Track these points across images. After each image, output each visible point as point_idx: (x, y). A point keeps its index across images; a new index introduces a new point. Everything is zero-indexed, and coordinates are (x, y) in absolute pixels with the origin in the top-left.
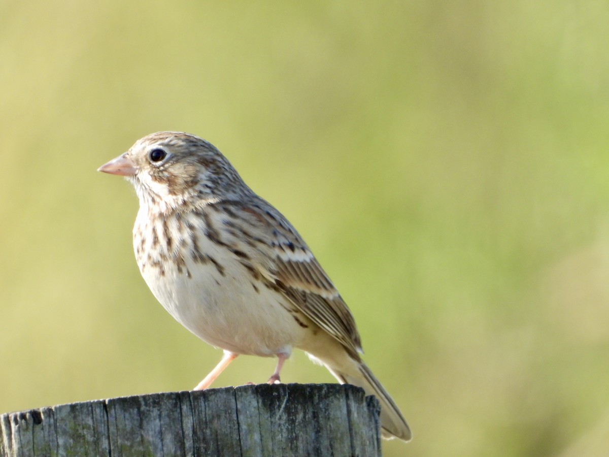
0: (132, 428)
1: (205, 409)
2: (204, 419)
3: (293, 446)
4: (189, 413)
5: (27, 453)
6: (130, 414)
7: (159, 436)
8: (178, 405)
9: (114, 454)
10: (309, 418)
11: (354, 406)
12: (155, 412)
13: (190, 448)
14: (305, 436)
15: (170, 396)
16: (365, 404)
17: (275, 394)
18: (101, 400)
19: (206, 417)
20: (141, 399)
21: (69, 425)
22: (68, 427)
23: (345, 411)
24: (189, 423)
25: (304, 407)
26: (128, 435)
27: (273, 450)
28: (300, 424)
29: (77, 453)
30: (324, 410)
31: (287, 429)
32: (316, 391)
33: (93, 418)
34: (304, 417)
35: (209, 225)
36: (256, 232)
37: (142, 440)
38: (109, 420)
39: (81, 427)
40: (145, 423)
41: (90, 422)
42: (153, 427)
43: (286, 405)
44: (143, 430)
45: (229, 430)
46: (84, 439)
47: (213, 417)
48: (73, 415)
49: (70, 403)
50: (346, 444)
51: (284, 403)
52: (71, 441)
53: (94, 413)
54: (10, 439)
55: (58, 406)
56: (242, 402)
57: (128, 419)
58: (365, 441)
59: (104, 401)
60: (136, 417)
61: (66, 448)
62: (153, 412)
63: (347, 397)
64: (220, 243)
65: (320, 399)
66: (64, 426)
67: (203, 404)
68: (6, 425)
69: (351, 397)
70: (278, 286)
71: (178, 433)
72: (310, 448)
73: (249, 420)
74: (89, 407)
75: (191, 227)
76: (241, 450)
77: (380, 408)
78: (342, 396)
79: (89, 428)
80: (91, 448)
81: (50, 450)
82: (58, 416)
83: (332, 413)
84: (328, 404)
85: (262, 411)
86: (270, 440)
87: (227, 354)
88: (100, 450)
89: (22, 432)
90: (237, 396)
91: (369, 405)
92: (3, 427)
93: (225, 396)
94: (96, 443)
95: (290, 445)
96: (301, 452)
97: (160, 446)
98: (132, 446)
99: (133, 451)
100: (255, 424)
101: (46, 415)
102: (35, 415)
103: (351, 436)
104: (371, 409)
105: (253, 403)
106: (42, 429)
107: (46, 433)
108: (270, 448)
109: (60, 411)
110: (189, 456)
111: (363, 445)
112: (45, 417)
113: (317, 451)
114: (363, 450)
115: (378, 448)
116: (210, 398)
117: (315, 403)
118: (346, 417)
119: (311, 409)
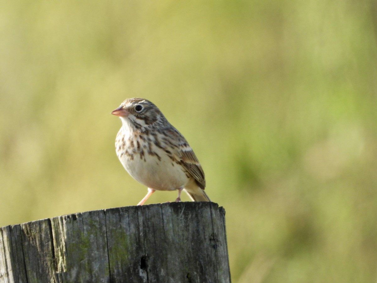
0: (116, 222)
1: (148, 213)
2: (148, 218)
3: (187, 229)
4: (141, 215)
5: (70, 233)
6: (115, 215)
7: (128, 225)
8: (137, 212)
9: (108, 233)
10: (194, 217)
11: (213, 211)
12: (126, 215)
13: (142, 230)
14: (192, 225)
15: (133, 208)
16: (218, 210)
17: (179, 206)
19: (148, 217)
20: (120, 209)
21: (89, 220)
23: (210, 214)
24: (141, 219)
25: (192, 212)
26: (115, 225)
28: (190, 219)
29: (92, 233)
30: (200, 213)
31: (184, 222)
32: (197, 205)
33: (99, 217)
34: (192, 216)
36: (174, 142)
37: (121, 227)
38: (106, 218)
39: (94, 221)
40: (122, 219)
41: (98, 219)
42: (125, 221)
44: (121, 222)
45: (159, 222)
46: (95, 227)
47: (152, 217)
48: (90, 216)
50: (210, 228)
51: (183, 210)
52: (90, 227)
53: (100, 215)
54: (63, 227)
55: (84, 212)
56: (164, 210)
57: (114, 218)
59: (104, 210)
60: (118, 217)
61: (87, 231)
63: (211, 208)
64: (160, 147)
65: (199, 208)
66: (86, 221)
67: (147, 211)
69: (212, 207)
70: (181, 163)
71: (136, 224)
72: (195, 230)
73: (168, 218)
74: (97, 213)
75: (149, 140)
76: (164, 231)
77: (225, 212)
78: (208, 207)
79: (97, 222)
80: (98, 231)
81: (80, 231)
82: (84, 217)
83: (204, 215)
84: (202, 211)
85: (173, 214)
86: (177, 226)
88: (102, 231)
89: (68, 224)
90: (162, 207)
91: (220, 211)
92: (60, 222)
93: (157, 207)
94: (101, 228)
95: (185, 228)
96: (190, 232)
97: (128, 229)
98: (116, 229)
100: (170, 220)
102: (74, 216)
103: (212, 224)
104: (221, 213)
105: (169, 210)
106: (77, 222)
107: (79, 224)
108: (177, 230)
109: (85, 215)
110: (141, 234)
111: (218, 228)
112: (78, 217)
113: (198, 231)
114: (218, 231)
115: (224, 230)
116: (150, 208)
117: (196, 210)
118: (210, 216)
119: (195, 213)
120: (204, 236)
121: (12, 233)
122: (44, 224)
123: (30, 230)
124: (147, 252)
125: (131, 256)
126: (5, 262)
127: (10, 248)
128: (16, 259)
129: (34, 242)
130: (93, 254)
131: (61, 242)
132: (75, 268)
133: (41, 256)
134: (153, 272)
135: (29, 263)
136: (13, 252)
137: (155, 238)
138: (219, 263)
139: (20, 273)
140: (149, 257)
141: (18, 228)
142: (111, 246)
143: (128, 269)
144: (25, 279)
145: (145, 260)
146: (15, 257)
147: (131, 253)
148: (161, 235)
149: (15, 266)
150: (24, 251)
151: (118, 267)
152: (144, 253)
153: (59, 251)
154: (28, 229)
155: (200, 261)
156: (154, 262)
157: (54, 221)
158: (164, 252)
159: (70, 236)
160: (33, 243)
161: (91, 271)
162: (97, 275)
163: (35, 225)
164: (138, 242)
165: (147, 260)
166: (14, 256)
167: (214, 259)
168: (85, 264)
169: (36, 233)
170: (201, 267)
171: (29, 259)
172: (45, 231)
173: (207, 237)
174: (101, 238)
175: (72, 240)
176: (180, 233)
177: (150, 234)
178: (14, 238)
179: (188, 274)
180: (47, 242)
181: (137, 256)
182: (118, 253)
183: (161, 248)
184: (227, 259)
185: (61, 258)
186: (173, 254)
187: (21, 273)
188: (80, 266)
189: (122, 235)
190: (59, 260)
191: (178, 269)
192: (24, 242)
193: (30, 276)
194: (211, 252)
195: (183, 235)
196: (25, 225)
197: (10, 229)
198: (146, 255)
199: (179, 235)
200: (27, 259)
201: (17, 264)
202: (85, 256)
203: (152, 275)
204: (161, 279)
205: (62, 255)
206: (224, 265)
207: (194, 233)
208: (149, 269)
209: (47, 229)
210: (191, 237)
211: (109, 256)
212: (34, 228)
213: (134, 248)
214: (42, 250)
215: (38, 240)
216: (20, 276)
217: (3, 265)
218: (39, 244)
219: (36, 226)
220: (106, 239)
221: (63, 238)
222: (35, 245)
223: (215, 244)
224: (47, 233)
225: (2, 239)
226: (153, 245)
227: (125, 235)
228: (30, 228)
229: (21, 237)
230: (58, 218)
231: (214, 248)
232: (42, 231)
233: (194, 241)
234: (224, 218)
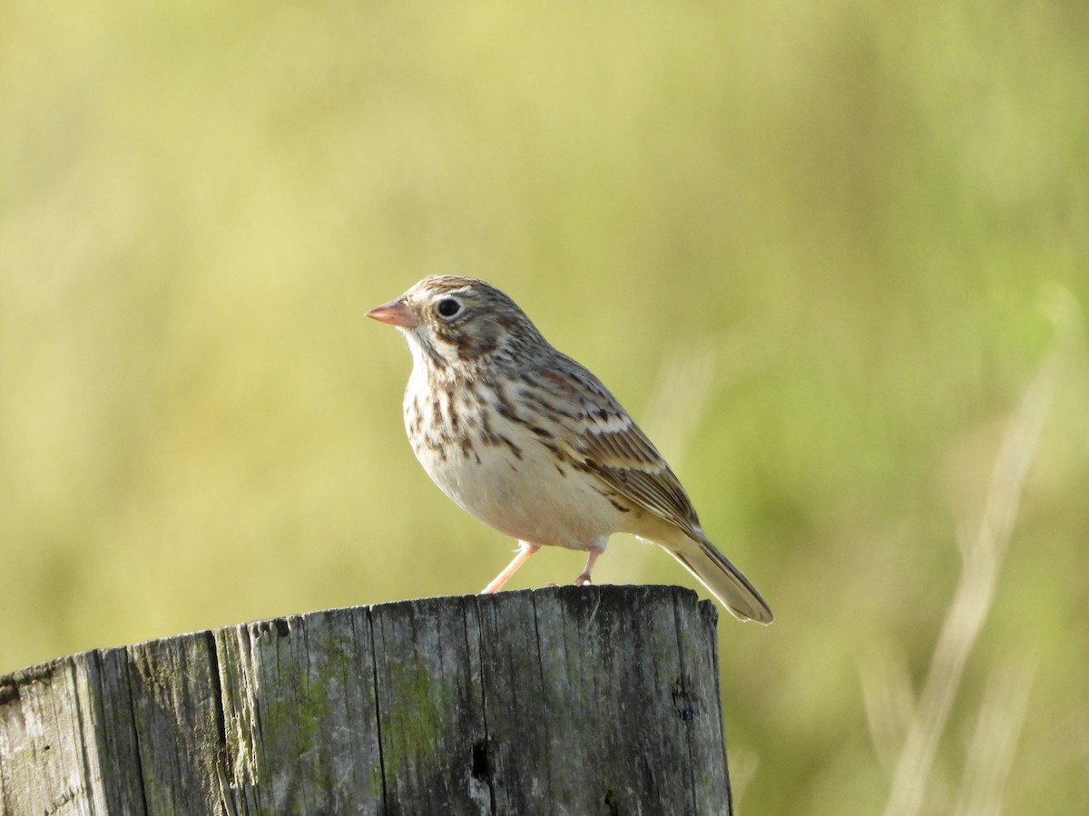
0: (403, 641)
1: (496, 617)
2: (494, 630)
3: (607, 664)
4: (476, 622)
5: (270, 674)
6: (400, 623)
7: (438, 651)
8: (462, 613)
9: (380, 674)
10: (626, 629)
11: (683, 612)
12: (432, 621)
13: (476, 666)
14: (622, 652)
15: (451, 601)
16: (697, 610)
17: (584, 598)
18: (364, 606)
19: (496, 628)
20: (414, 605)
21: (323, 638)
22: (322, 640)
23: (672, 619)
24: (474, 635)
25: (621, 614)
26: (398, 650)
27: (581, 669)
28: (615, 635)
29: (333, 673)
30: (646, 618)
31: (600, 642)
32: (636, 595)
33: (353, 629)
34: (621, 627)
35: (502, 398)
36: (559, 403)
37: (416, 657)
38: (374, 631)
39: (338, 640)
40: (419, 634)
41: (350, 634)
42: (429, 640)
43: (598, 612)
44: (417, 643)
45: (525, 644)
46: (342, 655)
47: (506, 628)
48: (327, 625)
49: (324, 610)
50: (673, 662)
51: (596, 610)
52: (326, 657)
53: (355, 622)
54: (249, 655)
55: (309, 613)
56: (542, 609)
57: (398, 631)
58: (697, 657)
59: (368, 607)
60: (408, 628)
61: (319, 667)
62: (429, 620)
63: (675, 602)
64: (516, 419)
65: (642, 604)
66: (316, 639)
67: (492, 611)
68: (244, 638)
69: (680, 602)
70: (589, 467)
71: (461, 648)
72: (629, 666)
73: (552, 632)
74: (349, 614)
75: (482, 401)
76: (541, 669)
77: (717, 617)
78: (669, 601)
79: (348, 641)
80: (351, 668)
81: (299, 669)
82: (310, 627)
83: (656, 623)
84: (651, 611)
85: (567, 620)
86: (578, 656)
87: (524, 546)
88: (363, 669)
89: (264, 647)
90: (536, 601)
91: (702, 612)
92: (240, 641)
93: (520, 601)
94: (358, 660)
95: (603, 662)
96: (617, 671)
97: (438, 664)
98: (403, 664)
99: (404, 670)
100: (559, 637)
101: (294, 625)
102: (281, 625)
103: (680, 651)
104: (706, 617)
105: (556, 609)
107: (294, 648)
108: (578, 666)
109: (312, 620)
110: (475, 677)
111: (696, 662)
112: (292, 627)
113: (638, 670)
114: (696, 669)
115: (715, 667)
116: (502, 604)
117: (635, 610)
118: (674, 627)
119: (630, 618)
120: (657, 682)
121: (102, 671)
122: (195, 647)
123: (155, 666)
124: (491, 730)
125: (445, 741)
126: (81, 756)
127: (98, 716)
128: (115, 746)
129: (166, 697)
130: (335, 735)
131: (245, 700)
132: (283, 774)
133: (184, 741)
134: (509, 788)
135: (152, 757)
136: (104, 727)
137: (513, 690)
138: (698, 762)
139: (123, 788)
140: (496, 743)
141: (120, 659)
142: (386, 712)
143: (438, 779)
144: (140, 805)
145: (485, 753)
146: (111, 740)
147: (446, 732)
148: (531, 680)
149: (112, 766)
150: (137, 725)
151: (408, 772)
152: (484, 734)
153: (238, 723)
155: (643, 758)
156: (512, 759)
157: (224, 639)
158: (541, 730)
159: (269, 681)
160: (163, 700)
161: (328, 783)
162: (346, 794)
163: (168, 650)
164: (466, 701)
165: (493, 754)
166: (109, 738)
167: (683, 750)
168: (313, 763)
169: (173, 671)
170: (648, 773)
171: (152, 748)
172: (196, 669)
173: (664, 687)
174: (359, 690)
175: (274, 692)
176: (588, 677)
177: (501, 678)
178: (108, 688)
179: (610, 793)
180: (204, 699)
181: (462, 740)
182: (407, 733)
183: (532, 719)
184: (721, 750)
185: (242, 744)
186: (566, 734)
187: (129, 788)
188: (299, 770)
189: (420, 680)
190: (238, 751)
191: (581, 779)
192: (136, 700)
193: (153, 797)
194: (677, 730)
195: (596, 681)
196: (141, 649)
197: (95, 659)
198: (489, 738)
199: (582, 680)
200: (145, 748)
201: (117, 760)
202: (314, 738)
203: (505, 795)
204: (531, 806)
205: (246, 735)
206: (714, 768)
207: (627, 674)
208: (497, 780)
209: (203, 660)
210: (617, 687)
211: (383, 741)
212: (166, 659)
213: (455, 719)
214: (190, 722)
215: (178, 692)
216: (124, 797)
217: (75, 764)
218: (180, 705)
219: (170, 651)
220: (373, 689)
221: (249, 686)
222: (169, 708)
223: (688, 707)
224: (202, 672)
225: (75, 690)
226: (509, 708)
227: (428, 679)
228: (155, 657)
229: (129, 684)
230: (235, 629)
231: (685, 718)
232: (188, 667)
233: (626, 697)
234: (713, 634)
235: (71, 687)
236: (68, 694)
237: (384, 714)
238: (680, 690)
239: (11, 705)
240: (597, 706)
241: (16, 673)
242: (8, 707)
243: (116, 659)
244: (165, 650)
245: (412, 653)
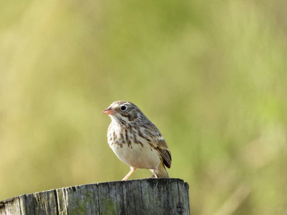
0: (106, 193)
1: (131, 187)
2: (130, 190)
3: (160, 199)
4: (125, 188)
5: (71, 201)
6: (105, 188)
7: (115, 195)
8: (122, 185)
9: (100, 201)
11: (180, 186)
12: (114, 187)
13: (125, 199)
14: (164, 196)
15: (119, 182)
16: (184, 185)
17: (154, 182)
18: (96, 183)
20: (109, 183)
21: (85, 191)
23: (177, 187)
24: (125, 191)
25: (164, 186)
26: (105, 195)
27: (153, 200)
28: (162, 191)
29: (88, 201)
30: (170, 187)
31: (158, 193)
32: (167, 181)
33: (93, 189)
34: (164, 189)
35: (139, 131)
36: (152, 133)
37: (109, 197)
38: (99, 190)
39: (89, 192)
40: (110, 191)
41: (92, 190)
42: (113, 192)
43: (157, 185)
44: (110, 193)
45: (138, 194)
46: (90, 196)
47: (133, 189)
48: (86, 188)
49: (85, 184)
50: (177, 199)
52: (86, 197)
54: (65, 196)
55: (81, 185)
56: (143, 184)
57: (105, 190)
58: (184, 197)
60: (107, 189)
61: (84, 199)
62: (113, 187)
63: (178, 183)
64: (143, 137)
65: (169, 183)
66: (83, 192)
67: (130, 185)
68: (64, 192)
70: (157, 148)
71: (121, 195)
72: (165, 200)
73: (145, 190)
74: (92, 186)
75: (135, 132)
76: (142, 200)
77: (189, 187)
78: (176, 183)
79: (92, 193)
80: (92, 199)
81: (79, 200)
82: (81, 189)
83: (173, 188)
84: (171, 185)
85: (149, 187)
86: (152, 197)
88: (95, 200)
89: (69, 194)
90: (141, 182)
91: (185, 185)
92: (63, 192)
93: (137, 182)
94: (94, 197)
96: (162, 201)
97: (115, 199)
98: (106, 199)
99: (106, 200)
100: (147, 192)
102: (74, 188)
103: (179, 196)
104: (186, 187)
105: (147, 185)
107: (77, 194)
108: (152, 200)
109: (82, 187)
110: (125, 202)
111: (183, 199)
112: (77, 189)
113: (168, 201)
114: (183, 201)
115: (188, 200)
116: (132, 183)
117: (167, 185)
118: (178, 189)
119: (166, 187)
120: (173, 204)
121: (27, 200)
122: (51, 194)
123: (41, 199)
127: (25, 212)
129: (43, 207)
131: (64, 208)
137: (135, 206)
141: (32, 197)
142: (102, 211)
148: (140, 203)
150: (36, 214)
153: (63, 214)
154: (39, 197)
157: (59, 192)
159: (71, 203)
160: (43, 208)
163: (44, 195)
164: (123, 208)
172: (52, 199)
173: (175, 205)
174: (94, 205)
175: (72, 206)
176: (155, 202)
177: (132, 203)
178: (28, 205)
180: (54, 207)
183: (140, 213)
189: (110, 203)
192: (36, 208)
195: (157, 203)
196: (37, 195)
197: (25, 197)
199: (153, 203)
207: (165, 202)
209: (53, 197)
210: (162, 205)
212: (44, 197)
213: (120, 213)
214: (50, 214)
215: (47, 206)
218: (47, 209)
219: (45, 195)
220: (98, 205)
221: (65, 204)
222: (44, 210)
223: (181, 211)
224: (53, 200)
225: (19, 205)
226: (134, 210)
227: (113, 203)
228: (41, 197)
229: (34, 204)
230: (62, 189)
231: (180, 213)
232: (49, 199)
233: (165, 208)
234: (188, 191)
235: (18, 204)
236: (18, 206)
237: (101, 212)
238: (179, 206)
239: (3, 209)
240: (157, 210)
241: (4, 200)
242: (2, 209)
243: (30, 197)
244: (43, 194)
245: (109, 196)
